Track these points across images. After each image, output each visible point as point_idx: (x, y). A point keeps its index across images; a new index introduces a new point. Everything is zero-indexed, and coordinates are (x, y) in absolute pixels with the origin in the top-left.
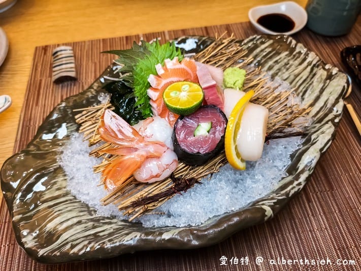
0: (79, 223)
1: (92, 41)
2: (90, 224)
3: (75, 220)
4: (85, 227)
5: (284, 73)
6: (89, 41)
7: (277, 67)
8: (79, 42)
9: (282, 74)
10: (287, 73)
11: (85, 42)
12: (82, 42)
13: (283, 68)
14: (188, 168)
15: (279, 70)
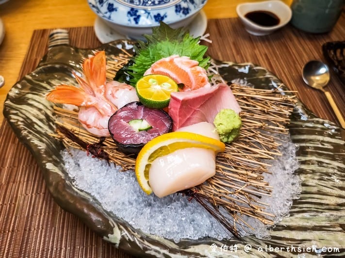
0: (40, 110)
1: (88, 27)
2: (43, 117)
3: (41, 107)
4: (38, 115)
5: (314, 179)
6: (85, 27)
7: (315, 167)
8: (75, 28)
9: (310, 177)
10: (317, 181)
11: (81, 28)
12: (78, 28)
13: (318, 174)
14: (115, 146)
15: (314, 172)
